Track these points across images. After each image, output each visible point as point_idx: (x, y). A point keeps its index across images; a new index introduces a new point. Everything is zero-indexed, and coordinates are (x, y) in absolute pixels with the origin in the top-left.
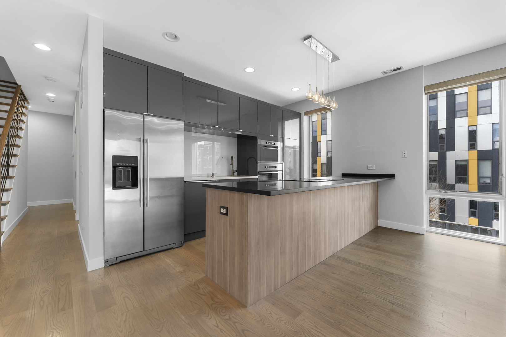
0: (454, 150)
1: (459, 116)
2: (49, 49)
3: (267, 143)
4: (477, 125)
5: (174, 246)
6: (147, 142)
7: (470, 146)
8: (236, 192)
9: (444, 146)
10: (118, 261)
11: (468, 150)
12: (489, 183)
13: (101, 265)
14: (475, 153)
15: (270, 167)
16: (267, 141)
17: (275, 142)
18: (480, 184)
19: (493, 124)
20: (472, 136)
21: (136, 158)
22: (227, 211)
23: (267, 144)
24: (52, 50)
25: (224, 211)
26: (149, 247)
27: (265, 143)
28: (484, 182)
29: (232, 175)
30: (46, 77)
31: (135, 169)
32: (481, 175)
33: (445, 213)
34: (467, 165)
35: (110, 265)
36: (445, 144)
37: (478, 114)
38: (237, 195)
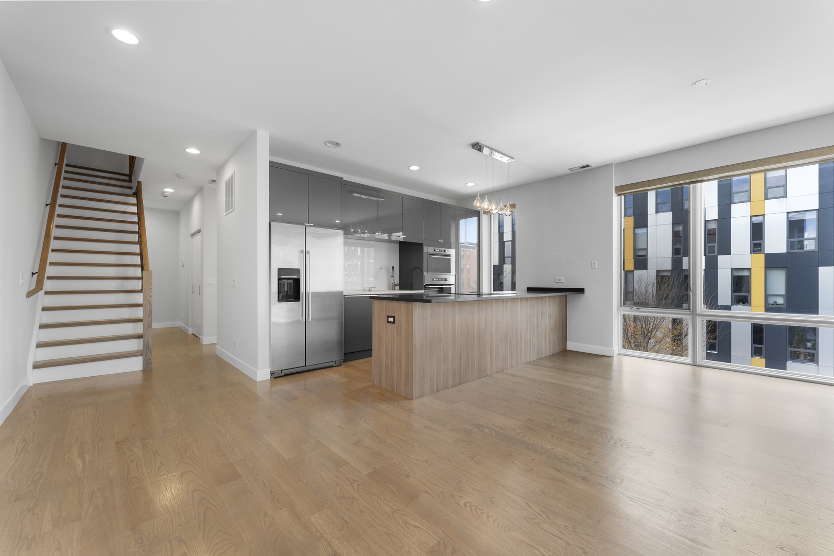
0: (729, 253)
1: (737, 201)
2: (198, 152)
3: (435, 250)
4: (764, 215)
5: (333, 364)
6: (308, 253)
7: (754, 248)
8: (403, 302)
9: (714, 246)
10: (283, 374)
11: (751, 253)
12: (783, 305)
13: (268, 377)
14: (760, 258)
15: (438, 280)
16: (435, 248)
17: (445, 249)
18: (768, 306)
19: (788, 213)
20: (757, 231)
21: (298, 271)
22: (394, 320)
23: (435, 252)
24: (201, 152)
25: (391, 320)
26: (311, 362)
27: (433, 250)
28: (775, 302)
29: (393, 289)
30: (177, 175)
31: (297, 282)
32: (770, 292)
33: (715, 350)
34: (748, 276)
35: (275, 378)
36: (716, 245)
37: (766, 198)
38: (403, 305)
